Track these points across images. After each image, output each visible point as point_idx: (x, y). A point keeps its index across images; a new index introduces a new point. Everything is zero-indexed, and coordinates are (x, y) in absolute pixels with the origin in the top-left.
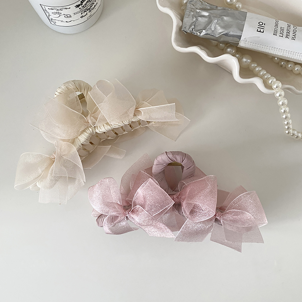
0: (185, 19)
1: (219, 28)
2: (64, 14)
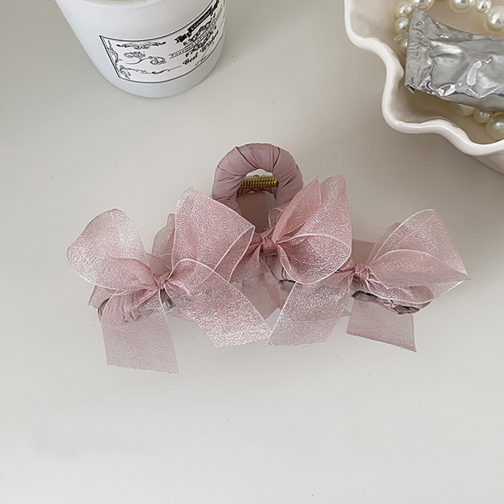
0: (409, 62)
1: (485, 79)
2: (151, 58)
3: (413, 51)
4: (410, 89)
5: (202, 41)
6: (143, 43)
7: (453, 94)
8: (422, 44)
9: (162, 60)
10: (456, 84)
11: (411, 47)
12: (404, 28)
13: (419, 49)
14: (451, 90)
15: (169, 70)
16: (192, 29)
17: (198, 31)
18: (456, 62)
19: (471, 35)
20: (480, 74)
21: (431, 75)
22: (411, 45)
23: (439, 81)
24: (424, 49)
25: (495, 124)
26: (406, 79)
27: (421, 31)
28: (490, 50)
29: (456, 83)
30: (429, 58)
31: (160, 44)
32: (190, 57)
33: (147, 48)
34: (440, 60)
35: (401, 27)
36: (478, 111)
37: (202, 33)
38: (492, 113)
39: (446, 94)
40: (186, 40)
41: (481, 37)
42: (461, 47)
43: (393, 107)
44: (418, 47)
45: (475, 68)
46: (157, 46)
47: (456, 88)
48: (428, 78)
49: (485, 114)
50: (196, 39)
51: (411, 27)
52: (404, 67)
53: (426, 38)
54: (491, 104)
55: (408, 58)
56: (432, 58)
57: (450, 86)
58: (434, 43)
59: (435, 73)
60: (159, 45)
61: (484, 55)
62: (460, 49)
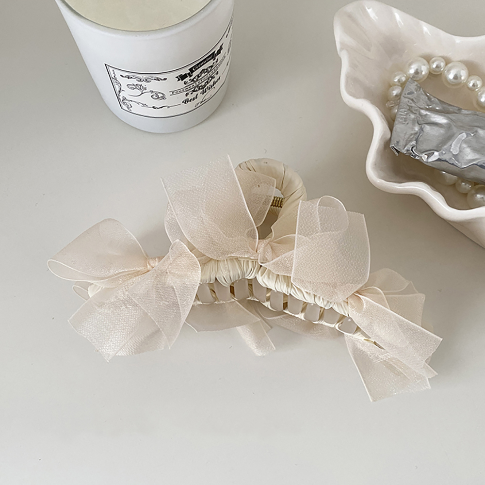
0: (397, 126)
1: (468, 150)
2: (152, 92)
3: (402, 116)
4: (395, 151)
5: (203, 84)
6: (145, 76)
7: (436, 160)
8: (412, 112)
9: (162, 95)
10: (440, 152)
11: (400, 113)
12: (396, 95)
13: (408, 116)
14: (435, 157)
15: (169, 107)
16: (194, 70)
17: (199, 73)
18: (442, 131)
19: (460, 109)
20: (464, 146)
21: (417, 140)
22: (401, 112)
23: (424, 147)
24: (413, 116)
25: (476, 196)
26: (392, 141)
27: (412, 100)
28: (476, 124)
29: (440, 150)
30: (417, 124)
31: (161, 79)
32: (190, 97)
33: (148, 82)
34: (427, 128)
35: (394, 94)
36: (460, 181)
37: (203, 75)
38: (473, 184)
39: (430, 160)
40: (187, 79)
41: (470, 112)
42: (448, 118)
43: (376, 165)
44: (407, 114)
45: (460, 139)
46: (158, 81)
47: (439, 155)
48: (414, 143)
49: (467, 185)
50: (197, 80)
51: (403, 94)
52: (391, 130)
53: (416, 106)
54: (473, 174)
55: (396, 122)
56: (419, 124)
57: (433, 153)
58: (423, 112)
59: (421, 139)
60: (161, 81)
61: (470, 128)
62: (447, 119)
